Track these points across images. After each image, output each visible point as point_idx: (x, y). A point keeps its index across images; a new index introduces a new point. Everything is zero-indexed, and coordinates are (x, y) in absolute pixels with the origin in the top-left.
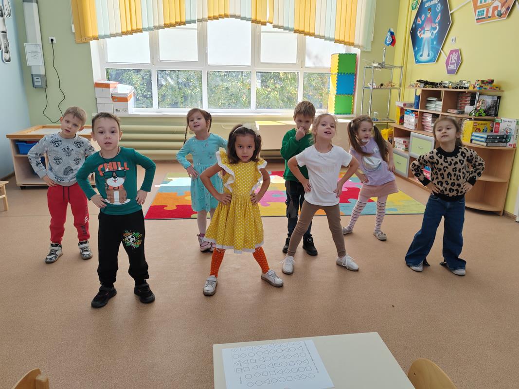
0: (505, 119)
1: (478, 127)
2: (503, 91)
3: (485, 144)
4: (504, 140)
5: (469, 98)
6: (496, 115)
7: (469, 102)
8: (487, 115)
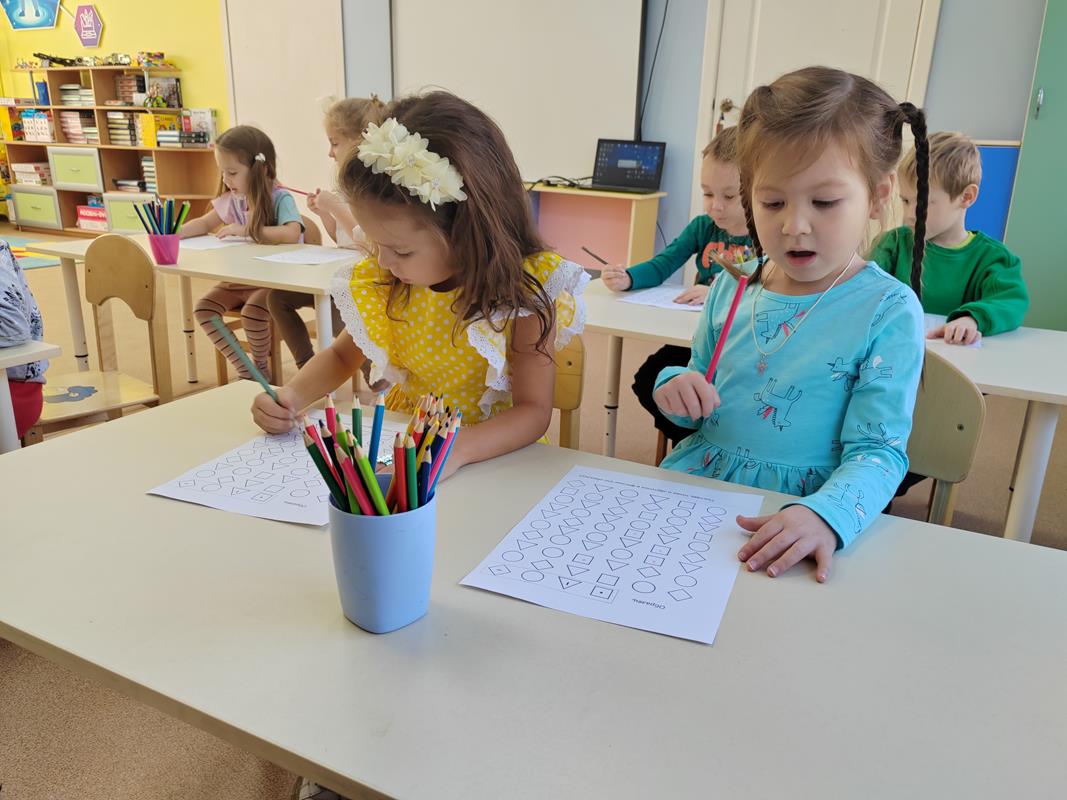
0: (197, 110)
1: (161, 123)
2: (180, 70)
3: (180, 145)
4: (202, 140)
5: (134, 83)
6: (180, 106)
7: (136, 88)
8: (168, 106)
